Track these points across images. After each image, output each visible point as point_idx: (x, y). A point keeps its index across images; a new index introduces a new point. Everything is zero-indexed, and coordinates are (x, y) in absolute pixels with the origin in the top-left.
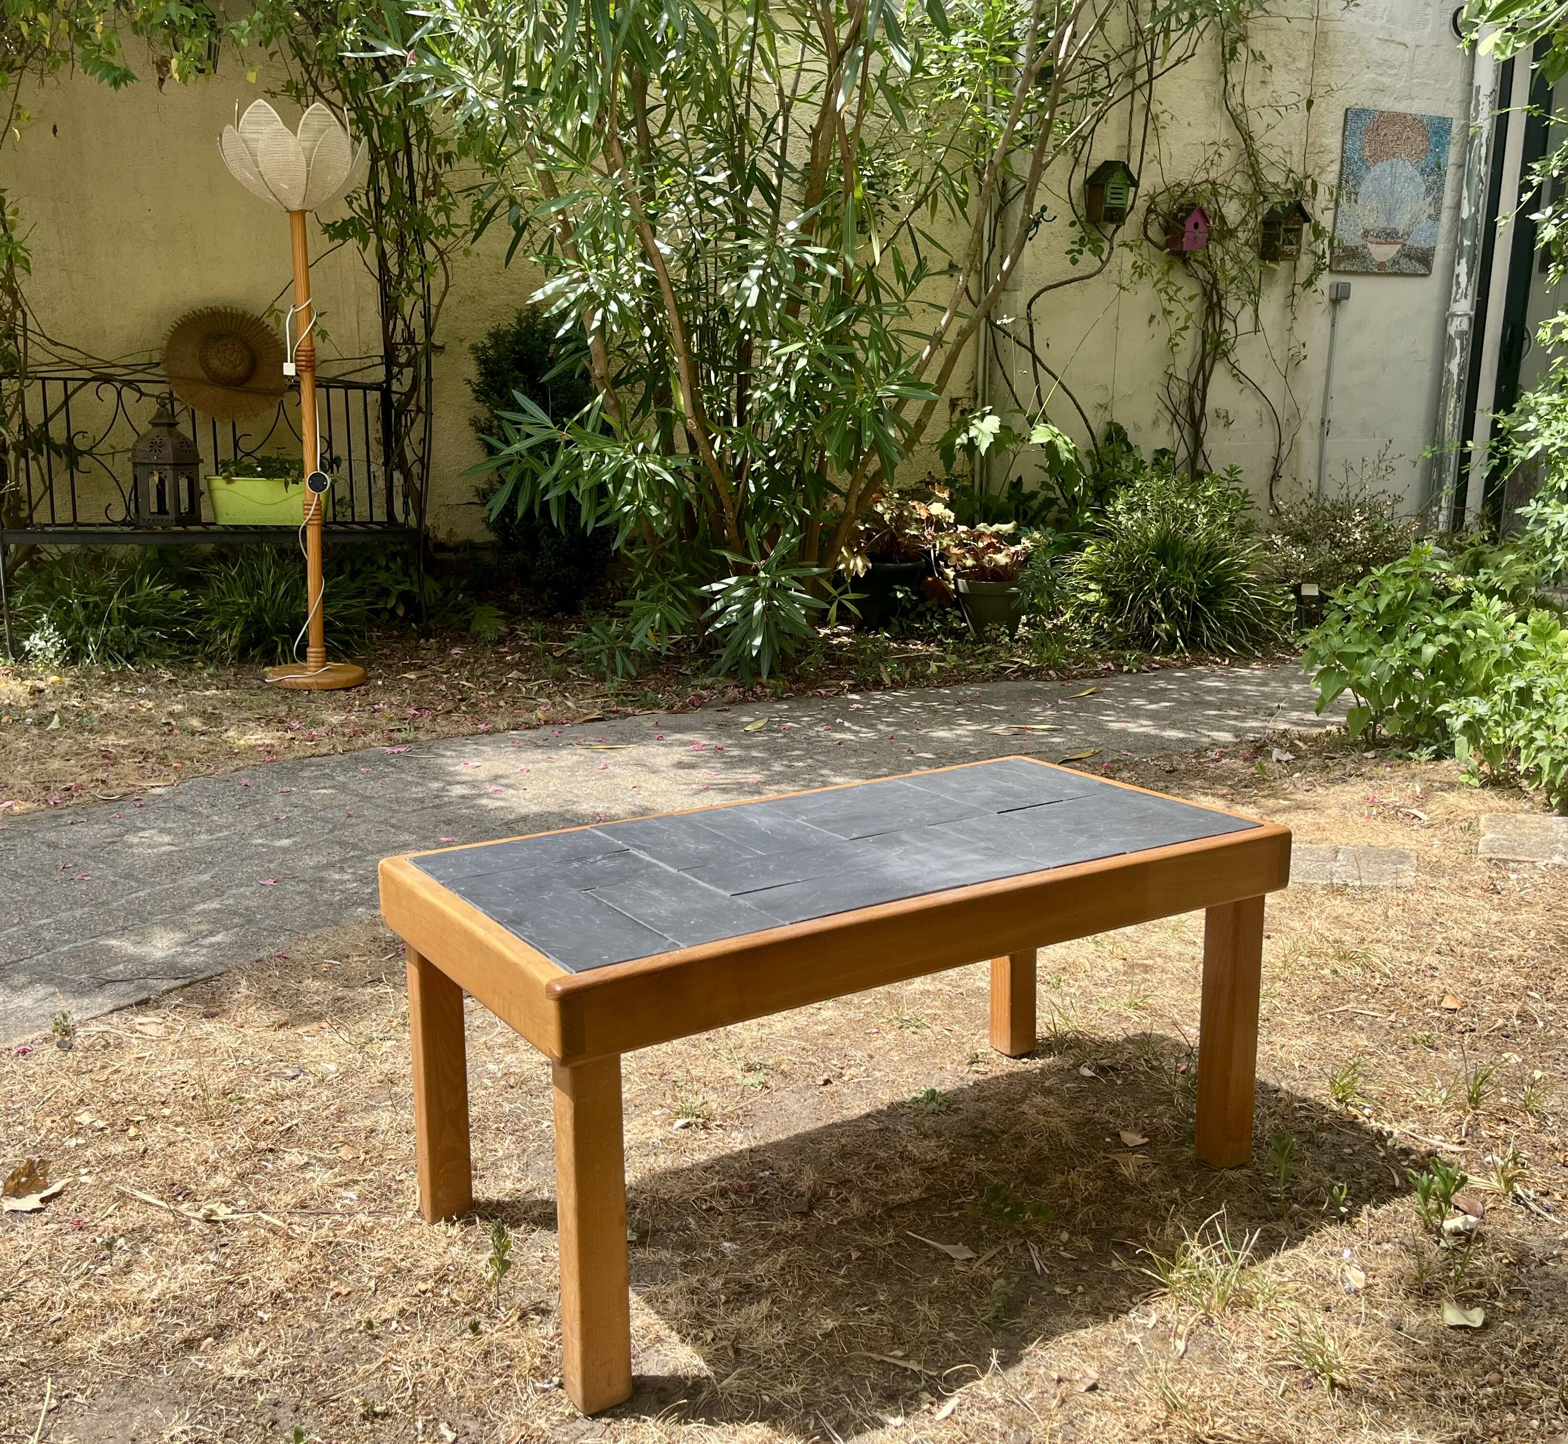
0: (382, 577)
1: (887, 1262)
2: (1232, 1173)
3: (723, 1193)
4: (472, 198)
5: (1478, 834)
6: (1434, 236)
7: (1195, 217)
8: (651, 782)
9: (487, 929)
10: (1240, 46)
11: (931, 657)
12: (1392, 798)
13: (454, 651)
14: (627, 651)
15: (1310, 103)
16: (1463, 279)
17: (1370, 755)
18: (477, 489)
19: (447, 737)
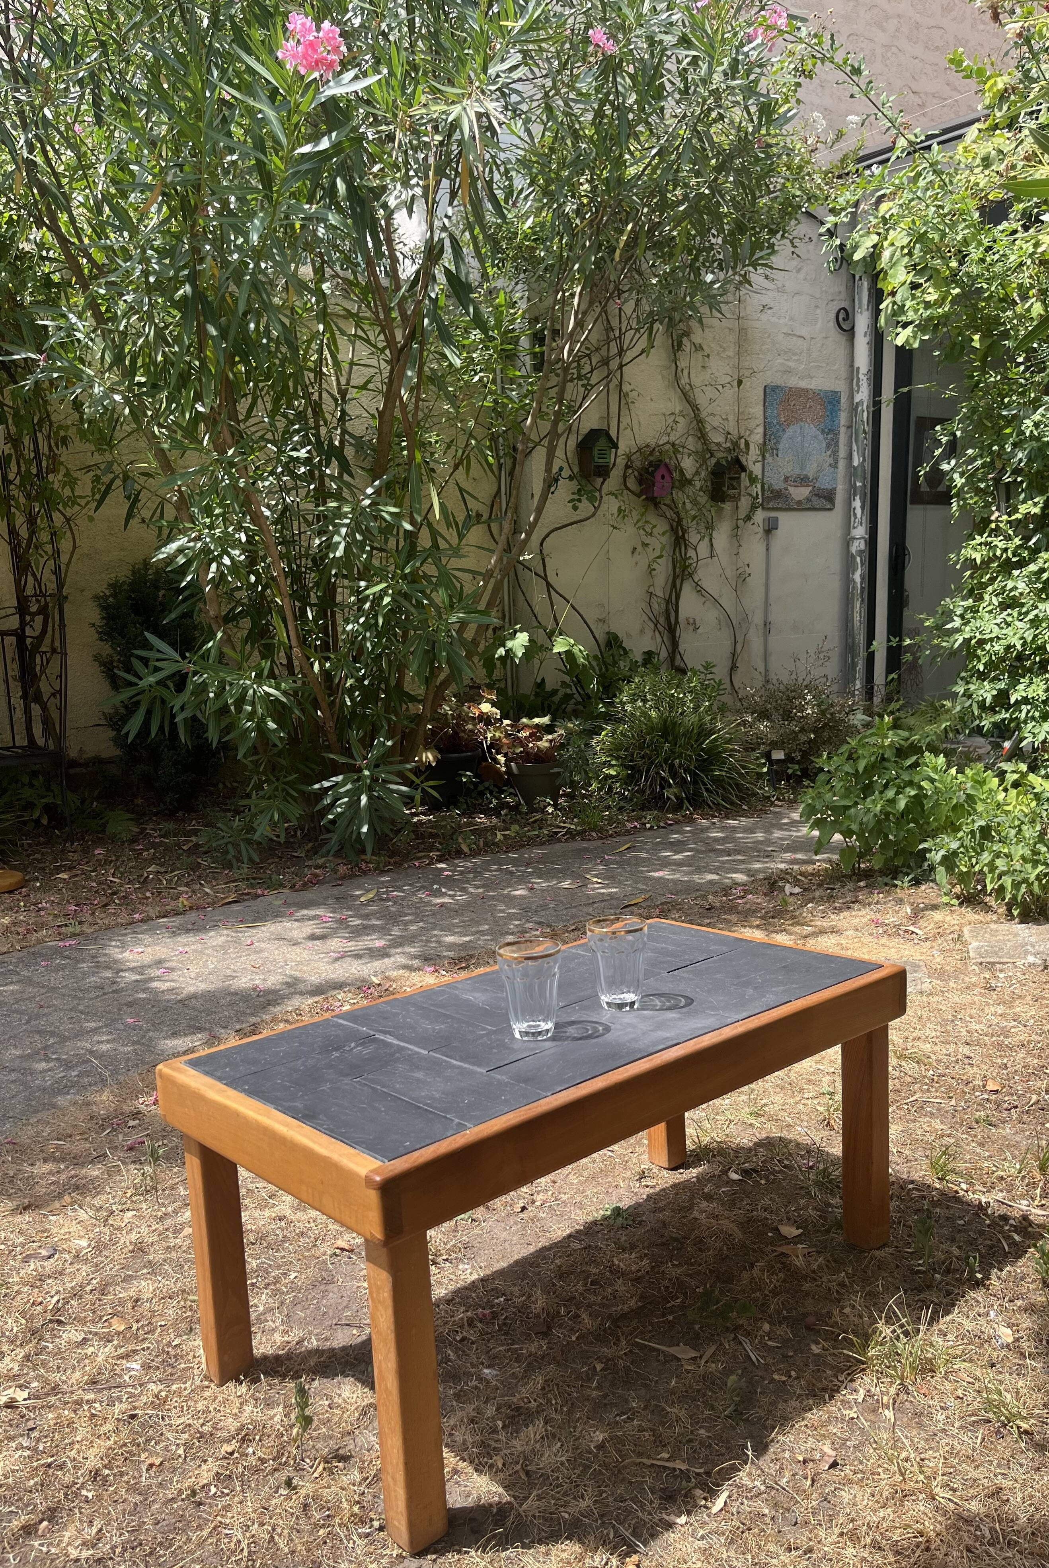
0: (27, 793)
1: (627, 1369)
2: (877, 1253)
3: (471, 1323)
4: (91, 474)
5: (965, 943)
6: (834, 479)
7: (662, 471)
8: (296, 954)
9: (287, 1125)
10: (685, 340)
11: (494, 828)
12: (891, 919)
13: (97, 852)
14: (249, 842)
15: (740, 382)
16: (859, 511)
17: (862, 884)
18: (104, 714)
19: (108, 928)
